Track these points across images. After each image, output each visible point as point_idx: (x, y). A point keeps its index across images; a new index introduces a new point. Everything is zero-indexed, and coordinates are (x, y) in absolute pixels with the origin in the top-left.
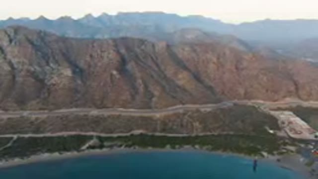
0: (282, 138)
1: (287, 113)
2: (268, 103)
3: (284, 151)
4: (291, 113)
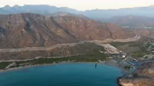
0: (106, 54)
1: (108, 44)
2: (100, 41)
3: (108, 59)
4: (109, 44)
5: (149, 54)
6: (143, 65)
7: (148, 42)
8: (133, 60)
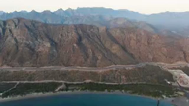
4: (181, 71)
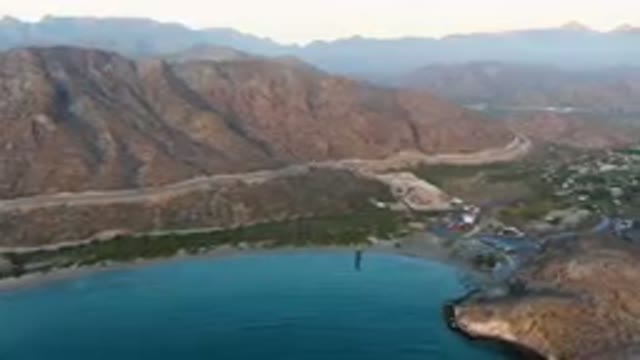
0: (399, 213)
1: (404, 175)
2: (371, 163)
3: (405, 231)
5: (567, 206)
6: (544, 248)
7: (558, 164)
8: (506, 232)
